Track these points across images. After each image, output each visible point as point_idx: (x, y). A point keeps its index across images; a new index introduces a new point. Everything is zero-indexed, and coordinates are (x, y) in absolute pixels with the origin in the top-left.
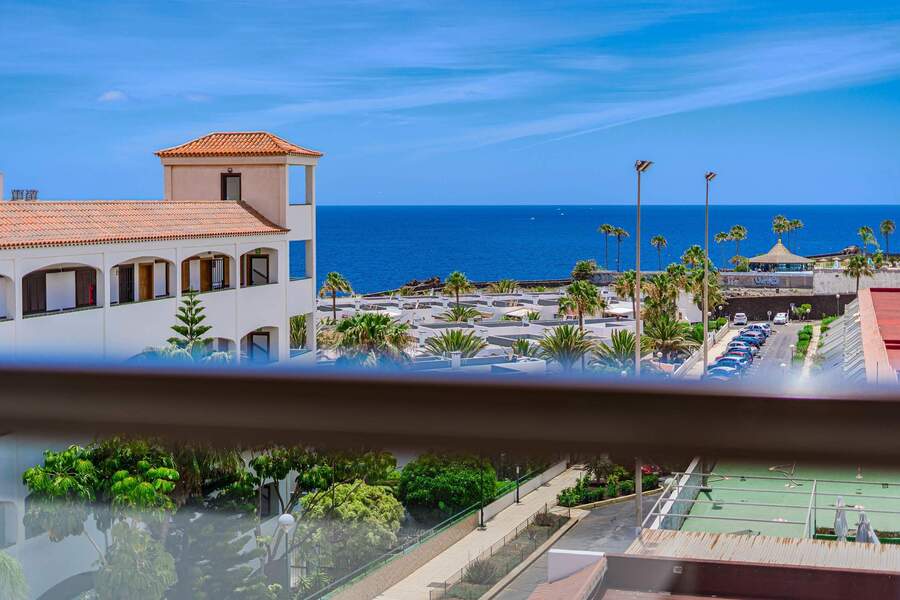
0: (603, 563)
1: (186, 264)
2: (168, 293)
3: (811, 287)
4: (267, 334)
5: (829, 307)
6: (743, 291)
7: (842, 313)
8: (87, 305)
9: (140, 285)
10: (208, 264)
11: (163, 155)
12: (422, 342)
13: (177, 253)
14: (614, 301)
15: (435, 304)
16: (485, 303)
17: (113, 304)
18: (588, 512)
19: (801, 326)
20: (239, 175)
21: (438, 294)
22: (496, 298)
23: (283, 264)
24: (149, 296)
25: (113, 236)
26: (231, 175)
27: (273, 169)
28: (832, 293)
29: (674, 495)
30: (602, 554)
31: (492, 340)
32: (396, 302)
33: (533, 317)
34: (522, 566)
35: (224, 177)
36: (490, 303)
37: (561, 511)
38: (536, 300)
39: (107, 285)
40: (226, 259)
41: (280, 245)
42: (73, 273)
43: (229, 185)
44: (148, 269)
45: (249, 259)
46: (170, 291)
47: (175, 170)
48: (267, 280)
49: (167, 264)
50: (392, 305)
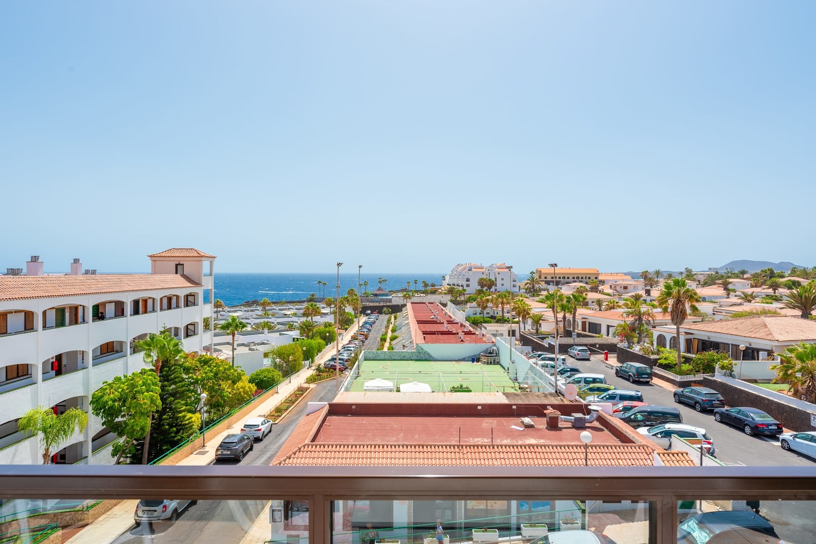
0: (328, 406)
1: (161, 299)
2: (154, 310)
3: (391, 302)
4: (194, 325)
5: (396, 309)
6: (367, 304)
7: (402, 311)
8: (120, 316)
9: (142, 307)
10: (170, 299)
11: (151, 256)
12: (252, 324)
13: (158, 295)
14: (323, 308)
15: (256, 310)
16: (276, 310)
17: (131, 315)
18: (316, 385)
19: (388, 316)
20: (183, 264)
21: (258, 306)
22: (279, 308)
23: (201, 299)
24: (146, 312)
25: (131, 289)
26: (180, 264)
27: (197, 262)
28: (398, 304)
29: (349, 378)
30: (327, 403)
31: (279, 323)
32: (241, 309)
33: (295, 315)
34: (293, 406)
35: (177, 265)
36: (277, 309)
37: (306, 385)
38: (294, 308)
39: (129, 309)
40: (178, 297)
41: (199, 291)
42: (114, 303)
43: (178, 269)
44: (145, 301)
45: (187, 296)
46: (155, 309)
47: (156, 262)
48: (194, 304)
49: (154, 299)
50: (240, 310)
